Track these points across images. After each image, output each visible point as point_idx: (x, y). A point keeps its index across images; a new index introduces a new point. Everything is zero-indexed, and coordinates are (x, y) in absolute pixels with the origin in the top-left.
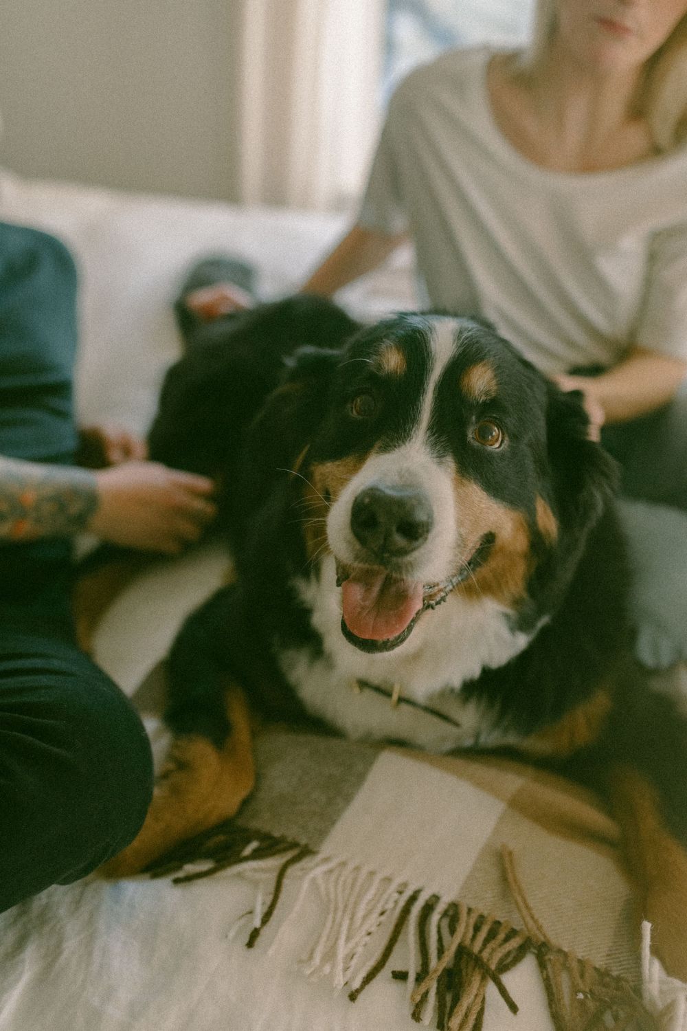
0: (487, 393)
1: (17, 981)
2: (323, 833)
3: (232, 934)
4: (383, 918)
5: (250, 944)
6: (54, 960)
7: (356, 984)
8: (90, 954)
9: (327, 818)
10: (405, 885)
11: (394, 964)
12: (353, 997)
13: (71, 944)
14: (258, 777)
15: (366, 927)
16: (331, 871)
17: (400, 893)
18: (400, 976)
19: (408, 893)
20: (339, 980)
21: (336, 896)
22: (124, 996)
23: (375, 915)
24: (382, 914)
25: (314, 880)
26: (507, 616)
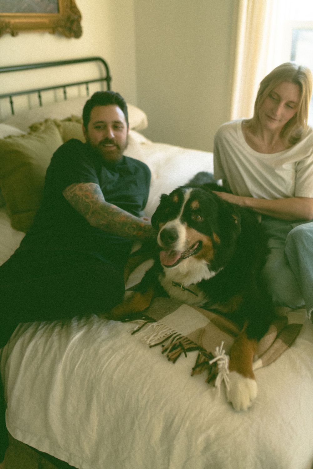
0: (196, 208)
1: (82, 330)
2: (161, 318)
3: (129, 331)
4: (165, 336)
5: (132, 334)
6: (90, 329)
7: (152, 344)
8: (98, 329)
9: (162, 316)
10: (174, 331)
11: (163, 344)
12: (151, 347)
13: (95, 327)
14: (150, 305)
15: (161, 336)
16: (158, 325)
17: (172, 332)
18: (163, 346)
19: (175, 332)
20: (148, 342)
21: (157, 329)
22: (102, 338)
23: (164, 334)
24: (166, 334)
25: (153, 326)
26: (208, 265)
